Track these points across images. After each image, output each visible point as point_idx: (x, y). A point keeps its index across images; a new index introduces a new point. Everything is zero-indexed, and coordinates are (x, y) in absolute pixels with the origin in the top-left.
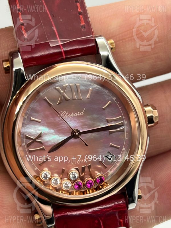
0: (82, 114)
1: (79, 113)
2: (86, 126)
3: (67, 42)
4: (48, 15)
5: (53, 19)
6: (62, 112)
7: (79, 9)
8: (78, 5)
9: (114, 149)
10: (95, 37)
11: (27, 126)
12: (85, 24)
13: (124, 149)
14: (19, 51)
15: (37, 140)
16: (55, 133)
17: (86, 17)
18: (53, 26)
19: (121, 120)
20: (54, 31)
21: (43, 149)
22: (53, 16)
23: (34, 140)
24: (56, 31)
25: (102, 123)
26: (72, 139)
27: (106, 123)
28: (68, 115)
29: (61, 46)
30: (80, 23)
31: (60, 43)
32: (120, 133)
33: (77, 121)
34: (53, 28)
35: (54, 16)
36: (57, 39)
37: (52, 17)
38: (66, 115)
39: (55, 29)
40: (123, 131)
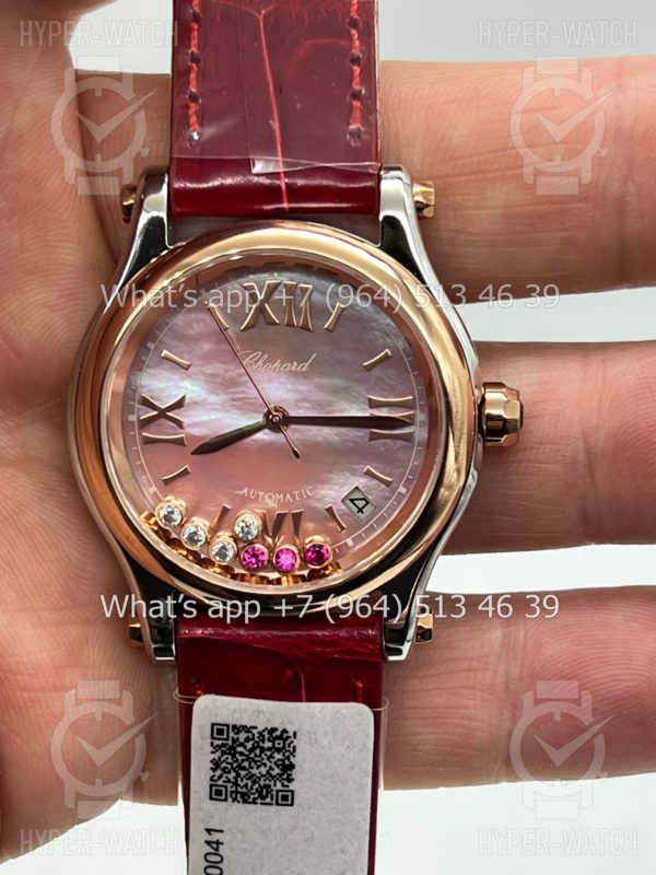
0: (304, 369)
1: (295, 364)
2: (308, 405)
3: (300, 168)
4: (268, 85)
5: (277, 98)
6: (250, 354)
7: (354, 84)
8: (357, 69)
9: (375, 482)
10: (380, 169)
11: (151, 371)
12: (362, 129)
13: (402, 490)
14: (168, 171)
15: (168, 414)
16: (222, 405)
17: (369, 109)
18: (273, 119)
19: (411, 408)
20: (273, 131)
21: (180, 442)
22: (281, 91)
23: (162, 414)
24: (278, 134)
25: (354, 406)
26: (266, 430)
27: (367, 407)
28: (264, 363)
29: (282, 175)
30: (349, 124)
31: (281, 169)
32: (400, 443)
33: (289, 386)
34: (271, 122)
35: (284, 90)
36: (275, 154)
37: (275, 92)
38: (260, 363)
39: (276, 125)
40: (408, 438)
